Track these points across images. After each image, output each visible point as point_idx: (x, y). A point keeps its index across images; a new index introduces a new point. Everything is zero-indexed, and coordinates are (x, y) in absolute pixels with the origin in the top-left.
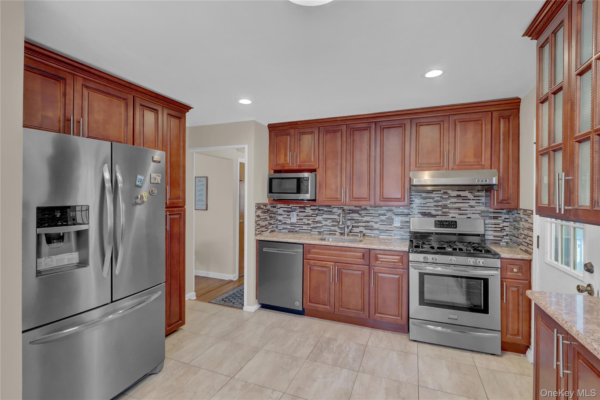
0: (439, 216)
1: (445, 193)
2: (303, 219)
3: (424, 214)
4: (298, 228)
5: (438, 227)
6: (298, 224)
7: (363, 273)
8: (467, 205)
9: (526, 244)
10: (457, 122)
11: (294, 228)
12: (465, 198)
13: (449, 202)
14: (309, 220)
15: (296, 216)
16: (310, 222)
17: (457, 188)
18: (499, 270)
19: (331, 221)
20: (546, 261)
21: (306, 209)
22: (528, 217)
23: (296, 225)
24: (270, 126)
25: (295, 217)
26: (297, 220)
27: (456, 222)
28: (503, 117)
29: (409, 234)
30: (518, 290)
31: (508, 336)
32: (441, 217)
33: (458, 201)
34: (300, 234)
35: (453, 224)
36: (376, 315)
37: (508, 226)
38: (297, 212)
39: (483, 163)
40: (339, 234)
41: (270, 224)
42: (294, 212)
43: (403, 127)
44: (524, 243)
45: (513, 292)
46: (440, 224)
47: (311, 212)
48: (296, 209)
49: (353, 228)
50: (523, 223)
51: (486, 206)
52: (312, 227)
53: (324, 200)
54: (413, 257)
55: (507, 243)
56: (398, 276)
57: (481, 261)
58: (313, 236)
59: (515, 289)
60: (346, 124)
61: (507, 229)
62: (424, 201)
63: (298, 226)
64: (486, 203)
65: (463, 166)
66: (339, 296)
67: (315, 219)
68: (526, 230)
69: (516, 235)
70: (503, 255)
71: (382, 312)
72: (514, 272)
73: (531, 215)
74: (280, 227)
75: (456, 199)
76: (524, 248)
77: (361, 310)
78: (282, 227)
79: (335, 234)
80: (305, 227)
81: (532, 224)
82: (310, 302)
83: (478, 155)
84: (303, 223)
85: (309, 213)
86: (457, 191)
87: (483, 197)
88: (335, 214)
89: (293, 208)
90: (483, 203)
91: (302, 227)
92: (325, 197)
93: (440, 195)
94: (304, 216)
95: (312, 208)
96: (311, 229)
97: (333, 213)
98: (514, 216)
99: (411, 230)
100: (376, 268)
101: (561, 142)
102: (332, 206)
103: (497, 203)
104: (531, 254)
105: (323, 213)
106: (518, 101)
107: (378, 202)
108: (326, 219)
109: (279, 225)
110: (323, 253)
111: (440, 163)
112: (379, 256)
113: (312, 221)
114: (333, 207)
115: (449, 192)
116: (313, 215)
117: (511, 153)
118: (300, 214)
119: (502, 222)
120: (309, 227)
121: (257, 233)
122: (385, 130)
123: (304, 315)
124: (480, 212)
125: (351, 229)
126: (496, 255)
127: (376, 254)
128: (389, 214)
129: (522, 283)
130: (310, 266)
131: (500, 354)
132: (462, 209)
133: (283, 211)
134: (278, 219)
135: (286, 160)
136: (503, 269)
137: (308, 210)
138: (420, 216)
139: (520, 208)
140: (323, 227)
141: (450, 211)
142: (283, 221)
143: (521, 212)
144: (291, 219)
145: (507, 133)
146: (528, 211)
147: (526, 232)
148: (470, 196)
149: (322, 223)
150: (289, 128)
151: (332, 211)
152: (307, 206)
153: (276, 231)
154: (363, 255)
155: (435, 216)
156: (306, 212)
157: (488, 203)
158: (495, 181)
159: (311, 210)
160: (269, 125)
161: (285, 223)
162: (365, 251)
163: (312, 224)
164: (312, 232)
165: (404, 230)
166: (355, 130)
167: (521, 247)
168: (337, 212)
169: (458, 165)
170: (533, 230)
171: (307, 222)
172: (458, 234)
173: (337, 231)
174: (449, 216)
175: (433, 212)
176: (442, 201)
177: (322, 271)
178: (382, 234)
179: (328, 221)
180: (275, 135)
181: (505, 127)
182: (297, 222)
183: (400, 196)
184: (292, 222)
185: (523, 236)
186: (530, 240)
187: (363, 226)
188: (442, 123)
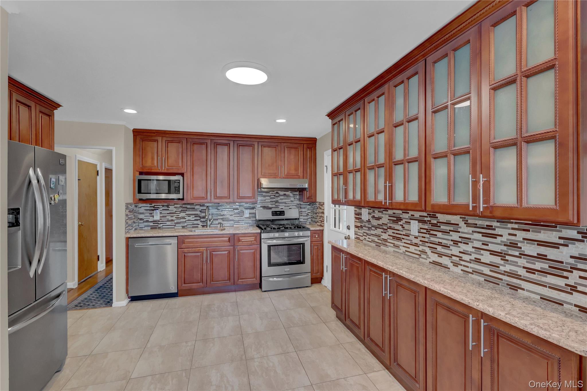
0: (273, 208)
1: (277, 193)
2: (167, 216)
3: (264, 207)
4: (161, 224)
5: (274, 216)
6: (161, 221)
7: (229, 252)
8: (289, 200)
9: (320, 222)
10: (285, 148)
11: (157, 225)
12: (288, 196)
13: (279, 199)
14: (173, 217)
15: (159, 213)
16: (174, 218)
17: (284, 190)
18: (310, 237)
19: (194, 216)
20: (331, 229)
21: (169, 207)
22: (322, 206)
23: (159, 222)
24: (135, 131)
25: (158, 215)
26: (160, 217)
27: (284, 211)
28: (309, 148)
29: (255, 222)
30: (318, 247)
31: (314, 274)
32: (275, 209)
33: (284, 198)
34: (164, 230)
35: (282, 213)
36: (239, 280)
37: (310, 213)
38: (160, 210)
39: (299, 175)
40: (201, 226)
41: (134, 222)
42: (157, 211)
43: (253, 146)
44: (319, 221)
45: (315, 248)
46: (275, 213)
47: (175, 210)
48: (159, 207)
49: (213, 221)
50: (319, 210)
51: (299, 201)
52: (176, 223)
53: (191, 198)
54: (264, 236)
55: (310, 222)
56: (253, 251)
57: (301, 233)
58: (176, 230)
59: (316, 247)
60: (211, 139)
61: (310, 214)
62: (264, 199)
63: (162, 222)
64: (299, 199)
65: (288, 176)
66: (211, 273)
67: (179, 215)
68: (320, 213)
69: (315, 217)
70: (312, 229)
71: (243, 278)
72: (316, 238)
73: (323, 205)
74: (142, 225)
75: (283, 197)
76: (319, 224)
77: (228, 280)
78: (143, 225)
79: (198, 227)
80: (168, 223)
81: (324, 210)
82: (185, 283)
83: (296, 169)
84: (166, 220)
85: (173, 210)
86: (284, 191)
87: (297, 195)
88: (198, 210)
89: (155, 206)
90: (297, 199)
91: (166, 223)
92: (193, 196)
93: (274, 194)
94: (167, 214)
95: (176, 206)
96: (174, 224)
97: (196, 210)
98: (313, 206)
99: (257, 219)
100: (239, 247)
101: (342, 171)
102: (194, 204)
103: (306, 199)
104: (323, 227)
105: (187, 210)
106: (316, 139)
107: (236, 200)
108: (189, 215)
109: (140, 223)
110: (197, 241)
111: (276, 173)
112: (240, 238)
113: (175, 218)
114: (196, 205)
115: (279, 192)
116: (177, 212)
117: (312, 169)
118: (164, 212)
119: (307, 210)
120: (173, 223)
121: (127, 231)
122: (240, 147)
123: (178, 296)
124: (296, 205)
125: (212, 222)
126: (308, 229)
127: (239, 237)
128: (241, 208)
129: (320, 243)
130: (185, 254)
131: (310, 285)
132: (286, 203)
133: (145, 210)
134: (139, 218)
135: (153, 163)
136: (312, 236)
137: (172, 208)
138: (262, 209)
139: (317, 201)
140: (187, 222)
141: (280, 205)
142: (145, 220)
143: (318, 204)
144: (153, 217)
145: (311, 157)
146: (321, 203)
147: (320, 215)
148: (291, 195)
149: (186, 219)
150: (156, 135)
151: (194, 208)
152: (170, 204)
153: (138, 229)
154: (229, 239)
155: (271, 208)
156: (169, 210)
157: (301, 199)
158: (306, 186)
159: (175, 208)
160: (134, 129)
161: (147, 221)
162: (231, 236)
163: (175, 220)
164: (175, 227)
165: (251, 219)
166: (218, 145)
167: (318, 223)
168: (199, 209)
169: (286, 175)
170: (324, 213)
171: (170, 218)
172: (285, 219)
173: (199, 225)
174: (279, 208)
175: (270, 206)
176: (275, 198)
177: (195, 256)
178: (236, 223)
179: (191, 216)
180: (141, 140)
181: (309, 154)
182: (160, 219)
183: (251, 195)
184: (155, 219)
185: (319, 217)
186: (322, 219)
187: (221, 219)
188: (277, 147)
